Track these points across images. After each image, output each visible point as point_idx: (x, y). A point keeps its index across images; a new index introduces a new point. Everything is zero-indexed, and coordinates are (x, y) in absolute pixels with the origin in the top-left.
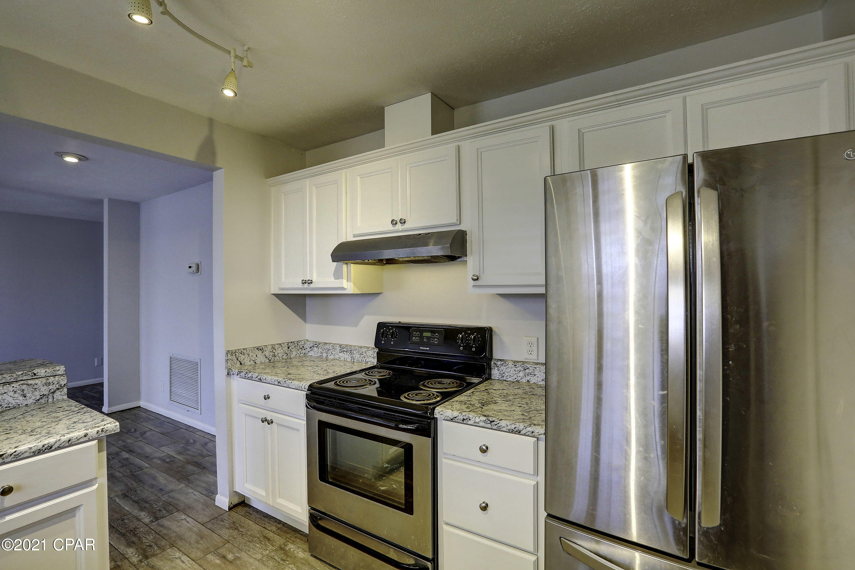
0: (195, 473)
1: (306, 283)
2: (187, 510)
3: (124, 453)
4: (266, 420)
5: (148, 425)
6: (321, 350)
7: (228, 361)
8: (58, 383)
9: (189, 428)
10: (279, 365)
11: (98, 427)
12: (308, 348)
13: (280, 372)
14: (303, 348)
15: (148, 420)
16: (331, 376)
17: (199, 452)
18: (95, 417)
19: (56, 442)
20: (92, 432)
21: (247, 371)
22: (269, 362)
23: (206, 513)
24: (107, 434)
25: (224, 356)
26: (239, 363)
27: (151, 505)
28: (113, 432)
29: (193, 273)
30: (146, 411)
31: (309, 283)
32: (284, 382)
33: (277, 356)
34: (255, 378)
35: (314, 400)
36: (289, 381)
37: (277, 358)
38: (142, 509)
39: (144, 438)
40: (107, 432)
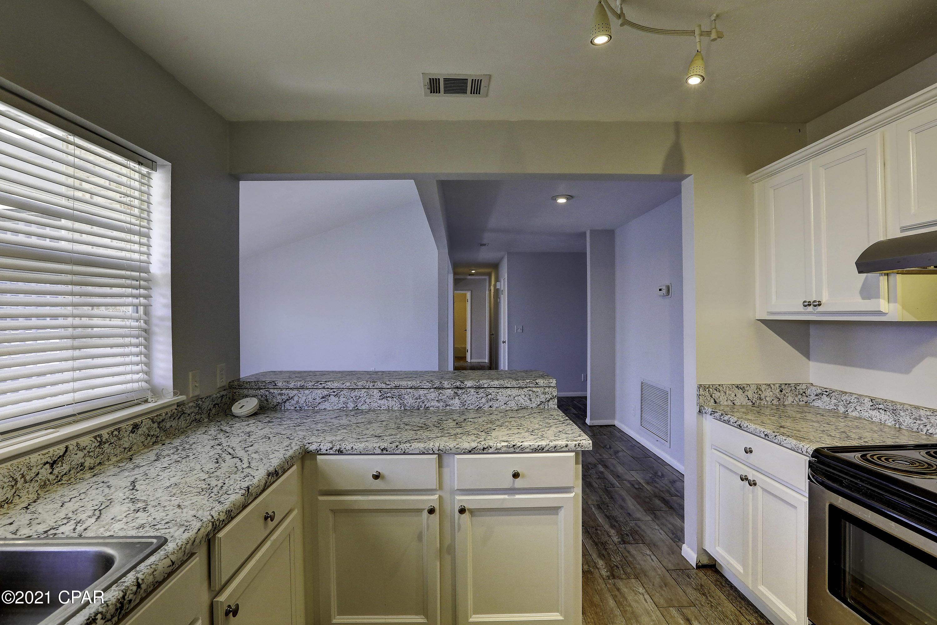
0: (662, 509)
1: (809, 305)
2: (652, 545)
3: (600, 466)
4: (747, 479)
5: (619, 446)
6: (836, 401)
7: (700, 397)
8: (551, 394)
9: (657, 459)
10: (767, 412)
11: (576, 441)
12: (812, 394)
13: (768, 422)
14: (804, 394)
15: (621, 440)
16: (854, 443)
17: (668, 488)
18: (574, 431)
19: (546, 446)
20: (572, 444)
21: (723, 412)
22: (753, 405)
23: (671, 559)
24: (582, 450)
25: (696, 391)
26: (714, 401)
27: (620, 526)
28: (587, 449)
29: (664, 296)
30: (620, 431)
31: (815, 306)
32: (773, 436)
33: (764, 399)
34: (733, 423)
35: (821, 472)
36: (781, 437)
37: (764, 402)
38: (613, 526)
39: (617, 457)
40: (582, 447)
